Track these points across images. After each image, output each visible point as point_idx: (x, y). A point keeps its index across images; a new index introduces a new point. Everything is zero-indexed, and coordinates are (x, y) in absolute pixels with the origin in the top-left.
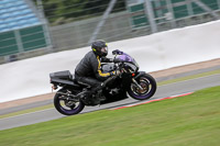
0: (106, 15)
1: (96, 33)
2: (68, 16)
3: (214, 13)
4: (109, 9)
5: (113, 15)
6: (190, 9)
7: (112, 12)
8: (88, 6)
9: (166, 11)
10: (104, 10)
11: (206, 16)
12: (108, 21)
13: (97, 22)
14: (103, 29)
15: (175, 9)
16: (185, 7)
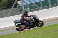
0: (12, 9)
1: (9, 13)
2: (1, 9)
3: (40, 8)
4: (13, 7)
5: (14, 9)
6: (34, 7)
7: (13, 8)
8: (7, 6)
9: (28, 8)
10: (11, 7)
11: (38, 9)
12: (12, 10)
13: (9, 11)
14: (11, 12)
15: (30, 7)
16: (32, 6)
